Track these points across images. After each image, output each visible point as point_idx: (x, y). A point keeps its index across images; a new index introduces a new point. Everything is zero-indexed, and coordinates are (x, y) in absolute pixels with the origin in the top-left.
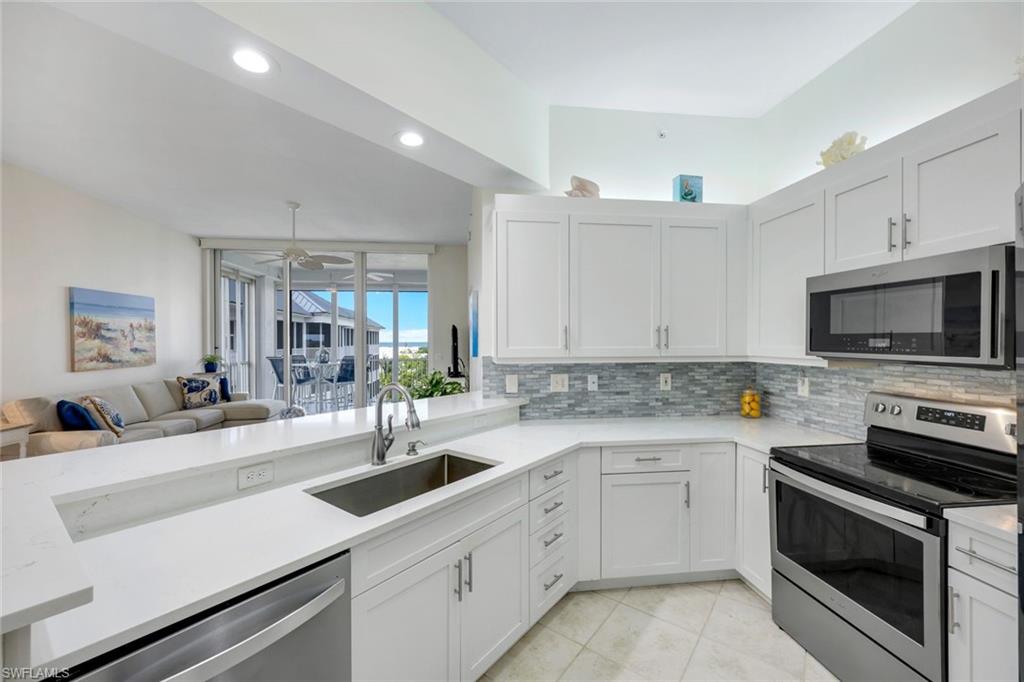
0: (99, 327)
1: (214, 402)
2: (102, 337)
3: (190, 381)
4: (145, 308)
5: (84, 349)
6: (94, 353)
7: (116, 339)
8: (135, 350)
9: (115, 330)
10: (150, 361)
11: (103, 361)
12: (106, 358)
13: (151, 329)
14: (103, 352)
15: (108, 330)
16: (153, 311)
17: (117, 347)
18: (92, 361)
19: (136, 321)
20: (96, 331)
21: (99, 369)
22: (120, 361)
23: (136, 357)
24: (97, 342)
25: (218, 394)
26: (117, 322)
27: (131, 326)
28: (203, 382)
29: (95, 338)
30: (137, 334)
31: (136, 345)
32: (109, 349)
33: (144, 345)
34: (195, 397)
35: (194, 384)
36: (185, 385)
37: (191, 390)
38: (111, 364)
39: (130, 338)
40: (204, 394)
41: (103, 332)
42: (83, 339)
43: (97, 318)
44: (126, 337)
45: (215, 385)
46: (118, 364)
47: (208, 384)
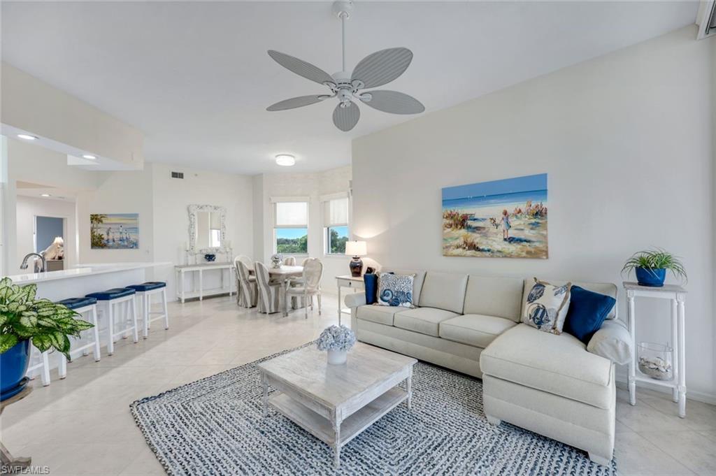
0: (465, 218)
2: (469, 227)
5: (451, 238)
6: (461, 242)
7: (484, 228)
8: (511, 240)
9: (484, 220)
11: (469, 249)
12: (473, 247)
13: (540, 213)
14: (469, 241)
15: (475, 220)
16: (546, 190)
17: (485, 236)
18: (458, 248)
19: (513, 207)
20: (462, 222)
21: (465, 256)
22: (489, 251)
23: (513, 248)
24: (463, 232)
26: (483, 211)
27: (505, 213)
29: (461, 228)
30: (514, 222)
31: (513, 233)
32: (476, 238)
33: (528, 233)
38: (478, 253)
39: (503, 226)
41: (469, 223)
42: (449, 230)
43: (462, 210)
44: (497, 226)
46: (488, 254)
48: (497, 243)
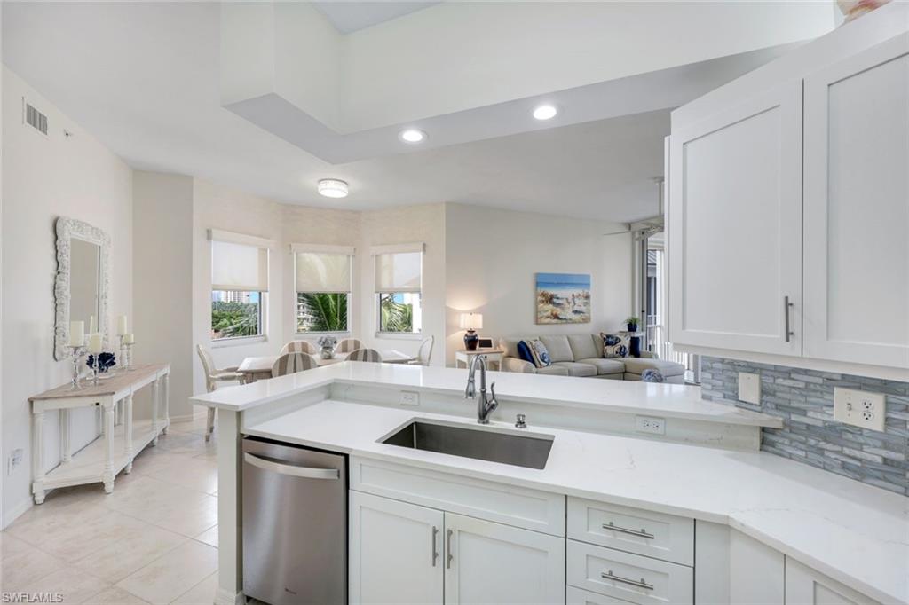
0: (552, 297)
1: (624, 356)
2: (554, 303)
3: (608, 337)
4: (582, 282)
5: (543, 311)
6: (549, 313)
7: (563, 304)
8: (576, 312)
9: (562, 299)
10: (586, 320)
11: (555, 319)
12: (556, 317)
13: (587, 297)
14: (554, 313)
15: (558, 298)
16: (589, 284)
17: (563, 309)
18: (548, 318)
19: (576, 291)
20: (550, 300)
21: (551, 323)
22: (566, 319)
23: (576, 317)
24: (551, 306)
25: (628, 350)
26: (563, 293)
27: (573, 295)
28: (617, 338)
29: (549, 304)
30: (577, 301)
31: (576, 308)
32: (558, 311)
33: (583, 309)
34: (610, 350)
35: (610, 340)
36: (605, 339)
37: (608, 344)
38: (560, 321)
39: (572, 304)
40: (616, 348)
41: (555, 300)
42: (543, 305)
43: (551, 291)
44: (569, 303)
45: (626, 342)
46: (565, 321)
47: (620, 340)
48: (570, 315)
